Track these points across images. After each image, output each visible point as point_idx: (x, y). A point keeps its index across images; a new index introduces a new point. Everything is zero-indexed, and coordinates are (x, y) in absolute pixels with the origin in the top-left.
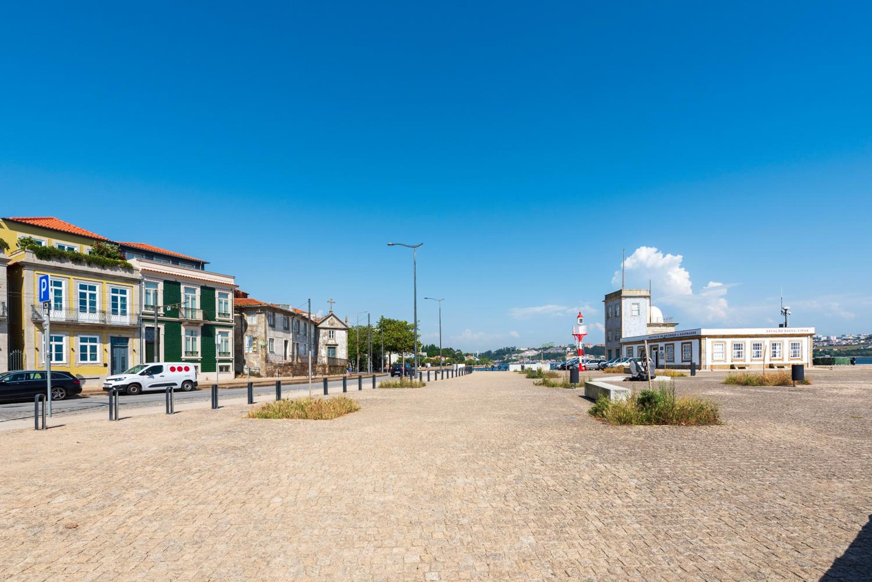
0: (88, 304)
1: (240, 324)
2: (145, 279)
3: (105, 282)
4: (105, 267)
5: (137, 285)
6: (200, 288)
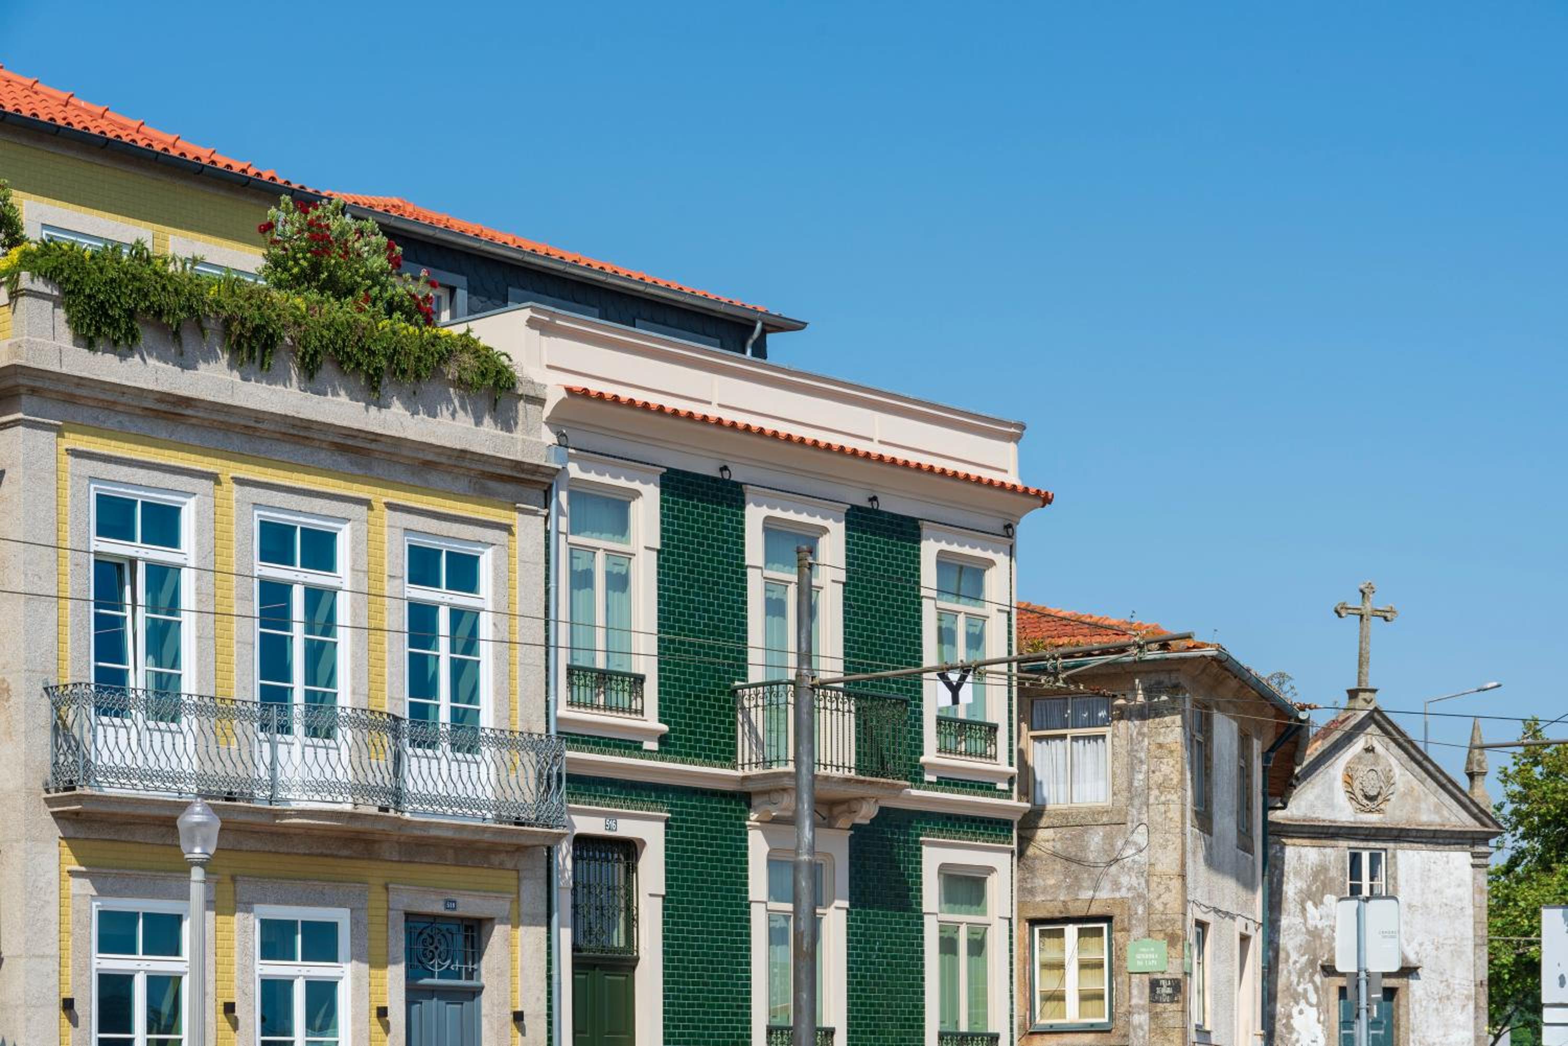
0: (298, 667)
2: (576, 471)
3: (380, 495)
5: (535, 513)
6: (843, 523)
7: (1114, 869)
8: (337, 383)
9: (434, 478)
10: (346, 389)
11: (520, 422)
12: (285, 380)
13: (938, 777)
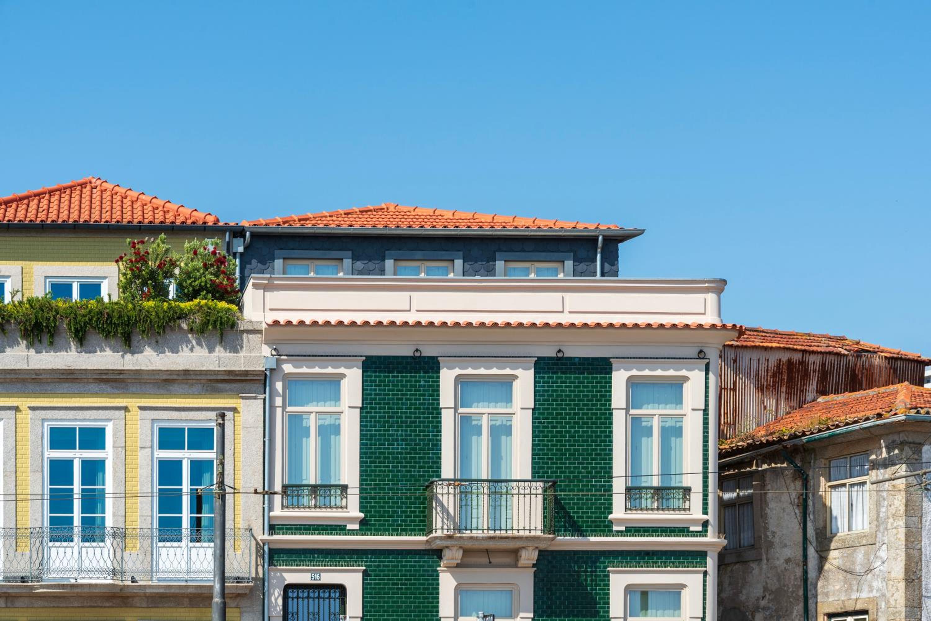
0: (77, 504)
1: (799, 537)
2: (288, 368)
3: (133, 403)
4: (136, 339)
5: (255, 398)
6: (532, 371)
7: (870, 576)
8: (103, 345)
9: (175, 388)
10: (110, 347)
11: (244, 346)
12: (67, 348)
13: (626, 527)
